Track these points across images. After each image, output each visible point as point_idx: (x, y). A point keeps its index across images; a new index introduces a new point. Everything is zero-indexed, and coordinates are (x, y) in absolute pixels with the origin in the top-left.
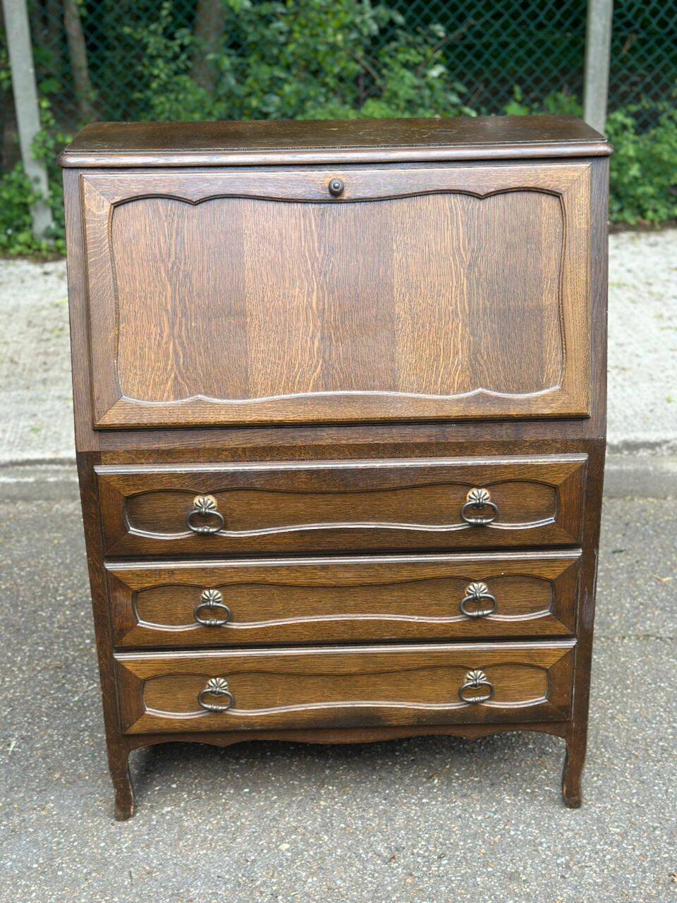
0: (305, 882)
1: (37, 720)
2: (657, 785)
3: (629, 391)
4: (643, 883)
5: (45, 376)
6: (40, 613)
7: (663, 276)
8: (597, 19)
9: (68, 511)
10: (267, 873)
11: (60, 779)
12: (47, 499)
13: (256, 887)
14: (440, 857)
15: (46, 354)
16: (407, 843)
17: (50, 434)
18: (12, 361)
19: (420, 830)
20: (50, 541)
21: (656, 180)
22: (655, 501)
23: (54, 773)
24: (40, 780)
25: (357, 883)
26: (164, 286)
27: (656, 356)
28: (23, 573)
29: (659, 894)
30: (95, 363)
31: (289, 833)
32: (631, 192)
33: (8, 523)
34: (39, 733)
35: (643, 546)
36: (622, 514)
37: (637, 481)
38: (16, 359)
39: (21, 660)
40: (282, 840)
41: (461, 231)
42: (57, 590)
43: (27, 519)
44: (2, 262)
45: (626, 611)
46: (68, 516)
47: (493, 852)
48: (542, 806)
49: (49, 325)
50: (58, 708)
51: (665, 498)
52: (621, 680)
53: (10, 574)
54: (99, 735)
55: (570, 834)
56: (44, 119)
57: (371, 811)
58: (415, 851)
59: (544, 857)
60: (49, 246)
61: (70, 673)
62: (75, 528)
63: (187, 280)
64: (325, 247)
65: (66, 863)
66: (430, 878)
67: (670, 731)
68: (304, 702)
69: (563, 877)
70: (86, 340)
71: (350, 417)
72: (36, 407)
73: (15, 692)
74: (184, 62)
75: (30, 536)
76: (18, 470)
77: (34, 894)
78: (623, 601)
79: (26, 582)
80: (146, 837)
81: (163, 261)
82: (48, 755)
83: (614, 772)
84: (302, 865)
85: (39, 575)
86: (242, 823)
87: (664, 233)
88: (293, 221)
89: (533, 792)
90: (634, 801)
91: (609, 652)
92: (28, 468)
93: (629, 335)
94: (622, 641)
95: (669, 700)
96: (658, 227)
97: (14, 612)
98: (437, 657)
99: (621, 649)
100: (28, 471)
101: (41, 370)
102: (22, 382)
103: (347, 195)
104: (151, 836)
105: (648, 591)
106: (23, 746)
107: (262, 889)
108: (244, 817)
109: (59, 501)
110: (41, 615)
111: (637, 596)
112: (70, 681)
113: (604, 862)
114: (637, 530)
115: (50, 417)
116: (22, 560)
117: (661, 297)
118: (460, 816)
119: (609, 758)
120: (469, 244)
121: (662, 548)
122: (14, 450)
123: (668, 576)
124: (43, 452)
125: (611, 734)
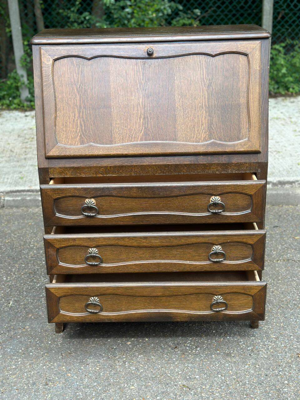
0: (138, 357)
1: (22, 294)
2: (292, 318)
3: (281, 160)
4: (285, 358)
5: (25, 157)
6: (23, 251)
7: (297, 115)
9: (36, 212)
10: (121, 354)
11: (31, 317)
12: (26, 207)
13: (117, 359)
14: (196, 347)
15: (26, 148)
16: (182, 341)
17: (27, 180)
18: (11, 151)
19: (188, 337)
20: (28, 223)
21: (294, 75)
22: (293, 207)
23: (29, 314)
24: (23, 317)
25: (160, 357)
26: (76, 95)
27: (293, 146)
28: (15, 236)
29: (292, 361)
30: (46, 129)
31: (131, 338)
32: (283, 80)
33: (9, 216)
34: (22, 299)
35: (287, 224)
36: (278, 212)
37: (284, 198)
38: (13, 150)
39: (15, 270)
40: (128, 341)
41: (204, 71)
42: (30, 243)
43: (18, 215)
45: (279, 250)
46: (35, 214)
47: (220, 345)
48: (241, 327)
49: (27, 137)
50: (31, 289)
51: (297, 205)
52: (277, 277)
53: (10, 236)
55: (254, 338)
56: (26, 49)
57: (166, 329)
58: (186, 345)
59: (242, 347)
60: (27, 105)
61: (36, 275)
62: (38, 218)
63: (86, 93)
64: (145, 78)
65: (34, 350)
66: (192, 355)
67: (297, 297)
69: (250, 355)
70: (42, 119)
71: (156, 152)
72: (22, 169)
73: (12, 283)
74: (86, 24)
75: (19, 222)
76: (13, 195)
77: (20, 362)
78: (278, 246)
79: (17, 239)
80: (69, 339)
81: (75, 84)
82: (26, 307)
83: (273, 314)
84: (136, 350)
85: (23, 237)
87: (297, 97)
88: (132, 67)
90: (282, 325)
91: (271, 266)
92: (18, 193)
93: (282, 138)
94: (277, 262)
95: (297, 285)
96: (294, 95)
97: (12, 251)
99: (276, 265)
100: (18, 195)
101: (24, 154)
102: (15, 159)
103: (155, 55)
104: (71, 339)
105: (289, 242)
106: (15, 304)
107: (119, 360)
108: (111, 331)
109: (32, 208)
110: (23, 252)
111: (284, 245)
112: (35, 278)
113: (268, 349)
114: (285, 218)
115: (28, 173)
116: (15, 231)
117: (295, 123)
118: (205, 331)
119: (271, 308)
120: (208, 76)
121: (295, 225)
122: (12, 186)
123: (297, 236)
124: (25, 187)
125: (272, 299)
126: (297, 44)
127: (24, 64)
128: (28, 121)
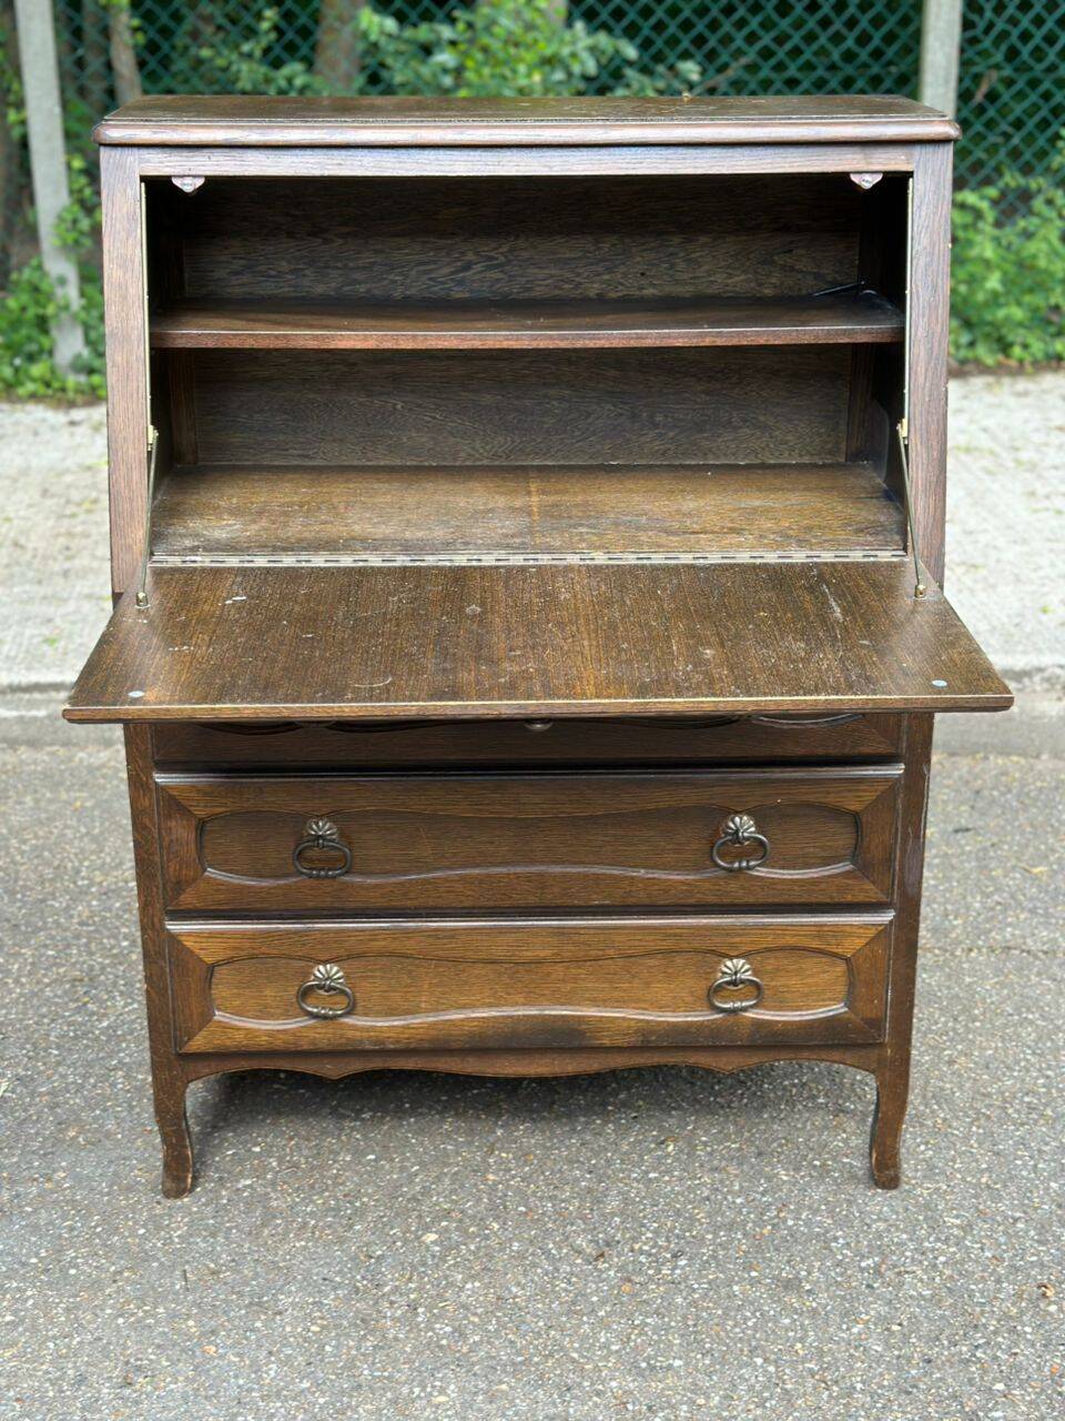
0: (461, 1289)
1: (42, 1054)
2: (1021, 1158)
3: (982, 596)
4: (996, 1298)
5: (67, 565)
6: (51, 902)
7: (1037, 438)
8: (937, 44)
9: (101, 762)
10: (402, 1276)
11: (76, 1137)
12: (64, 744)
13: (384, 1295)
14: (675, 1256)
15: (70, 534)
16: (623, 1235)
17: (71, 646)
18: (16, 544)
19: (645, 1217)
20: (68, 803)
21: (1027, 299)
22: (1023, 761)
23: (66, 1129)
24: (45, 1139)
25: (543, 1289)
27: (1025, 549)
28: (24, 847)
29: (1022, 1312)
31: (437, 1219)
32: (988, 317)
34: (44, 1071)
35: (1002, 823)
36: (969, 779)
37: (993, 728)
38: (22, 541)
39: (19, 969)
40: (427, 1229)
42: (78, 872)
43: (35, 772)
44: (6, 407)
45: (974, 914)
46: (98, 768)
47: (759, 1249)
48: (838, 1185)
49: (76, 496)
50: (76, 1037)
51: (1038, 757)
52: (966, 1009)
53: (6, 847)
54: (140, 1077)
55: (882, 1226)
56: (76, 186)
57: (567, 1188)
58: (637, 1247)
59: (840, 1257)
60: (78, 383)
61: (95, 988)
62: (108, 786)
65: (83, 1257)
66: (658, 1285)
67: (1041, 1081)
68: (464, 1007)
69: (869, 1286)
72: (52, 609)
73: (9, 1013)
75: (38, 796)
76: (20, 700)
77: (31, 1302)
78: (969, 899)
79: (30, 860)
80: (211, 1221)
82: (58, 1103)
83: (953, 1139)
84: (456, 1265)
85: (50, 851)
86: (363, 1203)
87: (1039, 379)
89: (824, 1165)
90: (984, 1180)
91: (947, 970)
92: (37, 696)
93: (985, 519)
94: (968, 954)
95: (1040, 1038)
96: (1029, 368)
97: (10, 902)
98: (676, 935)
99: (965, 966)
100: (36, 700)
101: (61, 557)
102: (31, 574)
104: (219, 1220)
105: (1008, 886)
106: (18, 1090)
107: (393, 1298)
108: (367, 1195)
109: (86, 747)
110: (52, 906)
111: (992, 893)
112: (95, 999)
113: (935, 1265)
114: (993, 801)
115: (74, 623)
116: (24, 829)
117: (1032, 467)
118: (708, 1199)
119: (945, 1120)
121: (1032, 825)
122: (16, 668)
123: (1040, 864)
124: (62, 673)
125: (948, 1086)
126: (1039, 191)
127: (71, 237)
128: (78, 439)
